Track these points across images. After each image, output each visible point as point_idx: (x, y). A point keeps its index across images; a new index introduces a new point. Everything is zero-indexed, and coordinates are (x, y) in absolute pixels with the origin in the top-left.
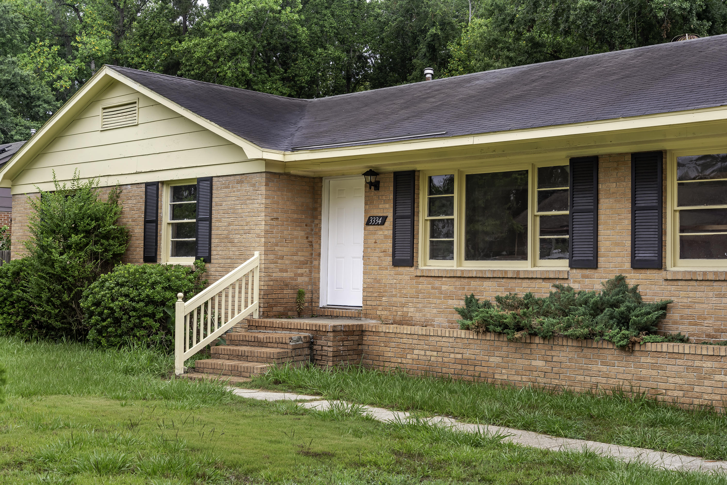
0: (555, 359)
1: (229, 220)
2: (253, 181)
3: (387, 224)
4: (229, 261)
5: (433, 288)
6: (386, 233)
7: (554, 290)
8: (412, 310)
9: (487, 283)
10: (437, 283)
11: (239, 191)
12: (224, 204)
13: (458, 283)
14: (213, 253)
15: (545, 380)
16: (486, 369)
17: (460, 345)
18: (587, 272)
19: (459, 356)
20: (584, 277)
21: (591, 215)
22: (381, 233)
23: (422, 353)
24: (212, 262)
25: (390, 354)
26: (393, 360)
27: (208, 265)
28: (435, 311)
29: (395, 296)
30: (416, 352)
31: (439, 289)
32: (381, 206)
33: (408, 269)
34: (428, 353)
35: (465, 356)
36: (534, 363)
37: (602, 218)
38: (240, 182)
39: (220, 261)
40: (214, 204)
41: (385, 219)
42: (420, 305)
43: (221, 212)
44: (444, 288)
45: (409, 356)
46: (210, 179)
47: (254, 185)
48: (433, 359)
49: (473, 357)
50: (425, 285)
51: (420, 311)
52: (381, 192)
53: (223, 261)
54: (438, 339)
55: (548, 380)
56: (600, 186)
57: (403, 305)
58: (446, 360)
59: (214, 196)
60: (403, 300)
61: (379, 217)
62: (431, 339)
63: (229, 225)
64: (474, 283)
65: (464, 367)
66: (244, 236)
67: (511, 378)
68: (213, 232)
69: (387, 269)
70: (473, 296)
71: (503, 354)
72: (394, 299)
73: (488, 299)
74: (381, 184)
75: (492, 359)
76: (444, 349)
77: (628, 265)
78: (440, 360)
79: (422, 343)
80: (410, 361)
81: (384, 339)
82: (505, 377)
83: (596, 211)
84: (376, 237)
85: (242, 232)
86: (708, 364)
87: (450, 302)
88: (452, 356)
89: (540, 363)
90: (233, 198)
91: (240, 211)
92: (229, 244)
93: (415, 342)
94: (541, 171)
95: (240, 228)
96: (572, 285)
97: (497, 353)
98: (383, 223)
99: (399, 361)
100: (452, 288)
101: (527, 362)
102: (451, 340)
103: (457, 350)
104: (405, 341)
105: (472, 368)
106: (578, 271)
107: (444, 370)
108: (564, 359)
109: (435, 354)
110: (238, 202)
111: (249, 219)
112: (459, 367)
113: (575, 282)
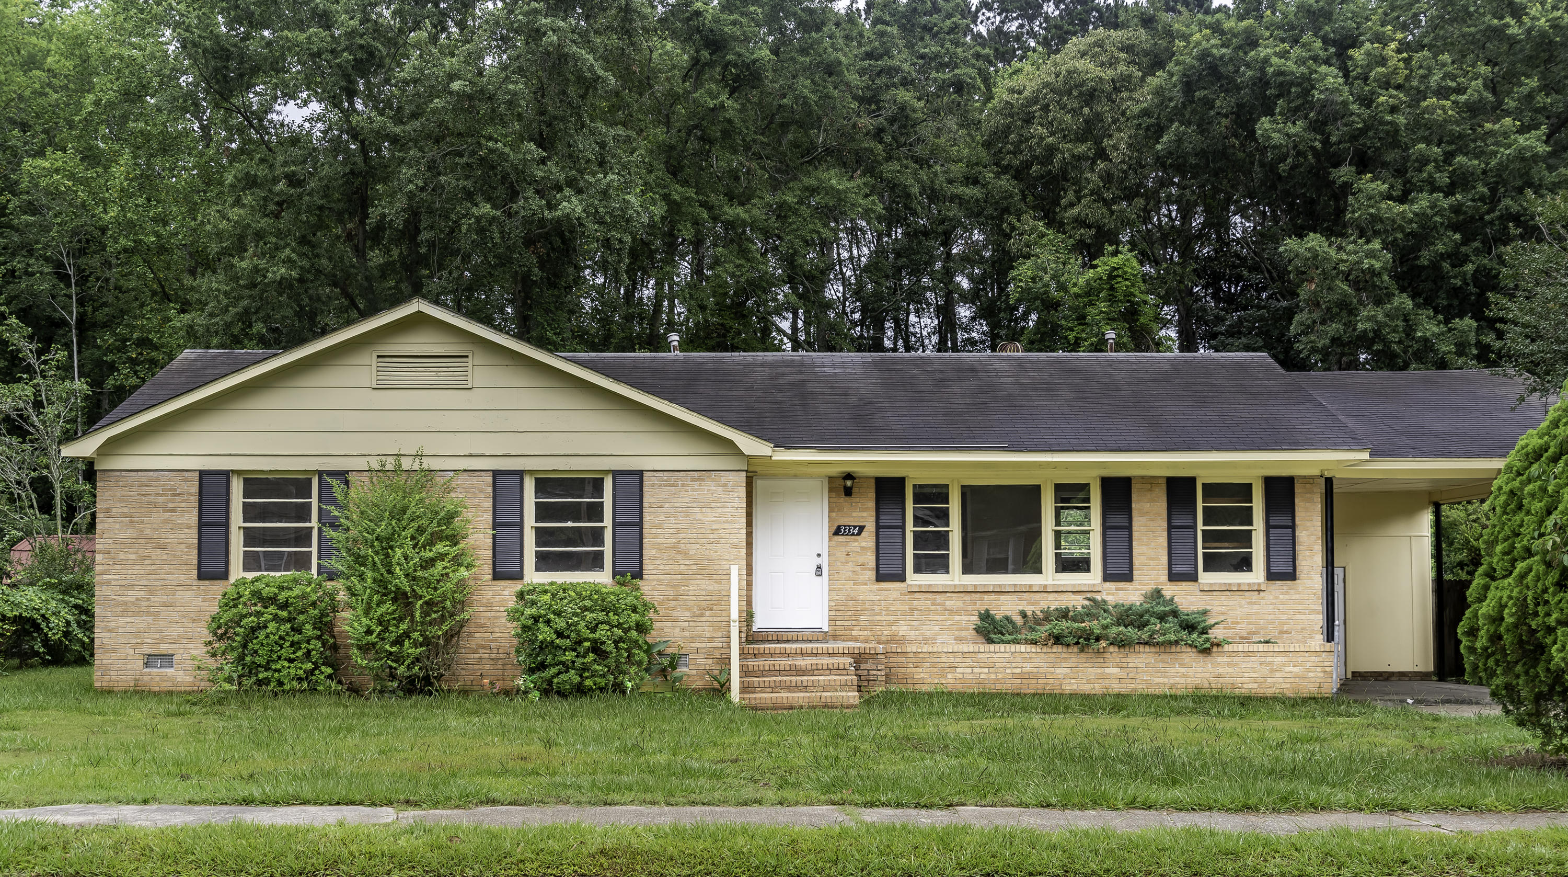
0: (1130, 665)
1: (679, 526)
2: (723, 480)
3: (863, 534)
4: (679, 577)
5: (933, 604)
6: (864, 544)
7: (1087, 603)
8: (905, 628)
9: (1003, 598)
10: (939, 599)
11: (694, 490)
12: (667, 505)
13: (967, 598)
14: (645, 567)
15: (1120, 686)
16: (1051, 681)
17: (1019, 660)
18: (1121, 584)
19: (1018, 671)
20: (1117, 589)
21: (1126, 532)
22: (856, 544)
23: (969, 670)
24: (645, 577)
25: (922, 675)
26: (926, 681)
27: (639, 583)
28: (937, 628)
29: (879, 614)
30: (958, 670)
31: (942, 604)
32: (854, 514)
33: (898, 584)
34: (976, 670)
35: (1024, 670)
36: (1107, 670)
37: (1135, 535)
38: (700, 480)
39: (662, 577)
40: (645, 505)
41: (862, 528)
42: (914, 623)
43: (662, 516)
44: (948, 603)
45: (949, 676)
46: (640, 473)
47: (725, 485)
48: (982, 676)
49: (1035, 670)
50: (922, 601)
51: (916, 629)
52: (854, 499)
53: (668, 577)
54: (989, 655)
55: (1124, 686)
56: (1133, 506)
57: (890, 624)
58: (1000, 675)
59: (645, 494)
60: (891, 618)
61: (855, 527)
62: (980, 655)
63: (678, 532)
64: (987, 598)
65: (1024, 681)
66: (708, 546)
67: (1082, 687)
68: (645, 540)
69: (866, 584)
70: (987, 611)
71: (1071, 665)
72: (878, 618)
73: (1009, 614)
74: (855, 490)
75: (1058, 671)
76: (998, 665)
77: (1164, 577)
78: (993, 676)
79: (969, 660)
80: (952, 681)
81: (914, 660)
82: (1075, 687)
83: (1129, 528)
84: (848, 549)
85: (704, 541)
86: (1279, 659)
87: (957, 618)
88: (1008, 671)
89: (1114, 671)
90: (687, 500)
91: (699, 515)
92: (679, 557)
93: (958, 660)
94: (1059, 488)
95: (700, 536)
96: (1105, 598)
97: (1064, 665)
98: (859, 534)
99: (936, 681)
100: (960, 604)
101: (1099, 671)
102: (1006, 655)
103: (1014, 665)
104: (944, 660)
105: (1034, 681)
106: (1112, 584)
107: (998, 686)
108: (1139, 665)
109: (986, 670)
110: (695, 504)
111: (715, 526)
112: (1019, 681)
113: (1108, 594)
